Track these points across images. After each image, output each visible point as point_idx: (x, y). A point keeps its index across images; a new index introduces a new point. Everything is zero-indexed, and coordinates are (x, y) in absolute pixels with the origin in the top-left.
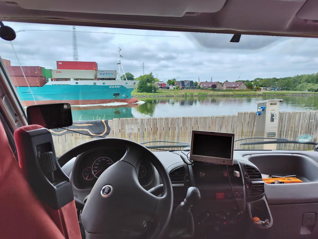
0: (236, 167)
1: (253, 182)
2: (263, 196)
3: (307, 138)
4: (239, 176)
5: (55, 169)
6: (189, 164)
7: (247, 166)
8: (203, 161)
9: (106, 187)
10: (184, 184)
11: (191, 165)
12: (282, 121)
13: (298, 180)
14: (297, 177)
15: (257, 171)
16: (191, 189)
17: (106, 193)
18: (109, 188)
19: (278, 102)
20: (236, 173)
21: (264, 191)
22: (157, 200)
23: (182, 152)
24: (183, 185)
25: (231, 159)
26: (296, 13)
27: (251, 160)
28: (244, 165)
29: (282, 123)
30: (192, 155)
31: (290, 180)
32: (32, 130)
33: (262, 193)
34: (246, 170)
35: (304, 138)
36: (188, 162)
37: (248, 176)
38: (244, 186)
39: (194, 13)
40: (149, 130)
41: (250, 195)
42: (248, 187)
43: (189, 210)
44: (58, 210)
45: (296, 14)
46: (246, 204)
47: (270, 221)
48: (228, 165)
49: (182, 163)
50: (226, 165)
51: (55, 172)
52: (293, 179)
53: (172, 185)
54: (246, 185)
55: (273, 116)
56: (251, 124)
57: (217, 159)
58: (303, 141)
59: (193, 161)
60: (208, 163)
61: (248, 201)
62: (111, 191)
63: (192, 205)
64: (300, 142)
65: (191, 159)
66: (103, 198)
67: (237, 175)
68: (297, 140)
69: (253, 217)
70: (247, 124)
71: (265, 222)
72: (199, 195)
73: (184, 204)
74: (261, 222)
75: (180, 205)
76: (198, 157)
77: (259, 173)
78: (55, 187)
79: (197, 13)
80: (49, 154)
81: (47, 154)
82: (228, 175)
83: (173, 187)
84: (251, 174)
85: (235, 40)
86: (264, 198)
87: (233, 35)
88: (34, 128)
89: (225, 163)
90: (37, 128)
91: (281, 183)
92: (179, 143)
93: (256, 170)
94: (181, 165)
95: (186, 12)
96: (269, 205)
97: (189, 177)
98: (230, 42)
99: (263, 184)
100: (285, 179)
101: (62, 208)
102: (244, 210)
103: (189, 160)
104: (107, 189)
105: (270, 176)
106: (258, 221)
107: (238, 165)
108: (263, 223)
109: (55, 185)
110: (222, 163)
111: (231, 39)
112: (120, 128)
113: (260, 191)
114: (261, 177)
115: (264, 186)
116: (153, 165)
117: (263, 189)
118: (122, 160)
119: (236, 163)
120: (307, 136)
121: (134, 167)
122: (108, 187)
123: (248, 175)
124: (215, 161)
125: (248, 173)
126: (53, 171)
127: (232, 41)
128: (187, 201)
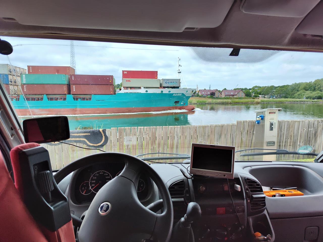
0: (237, 180)
1: (254, 196)
2: (264, 210)
3: (307, 149)
4: (240, 190)
5: (53, 188)
6: (189, 178)
7: (248, 179)
8: (203, 174)
9: (104, 205)
10: (184, 199)
11: (191, 179)
12: (281, 130)
13: (299, 192)
14: (298, 189)
15: (258, 185)
16: (191, 205)
17: (105, 211)
18: (107, 206)
19: (276, 111)
20: (237, 187)
21: (265, 205)
22: (157, 217)
23: (181, 165)
24: (182, 199)
25: (232, 173)
26: (294, 29)
27: (252, 172)
28: (245, 179)
29: (281, 132)
30: (192, 168)
31: (291, 192)
32: (29, 148)
33: (263, 208)
34: (247, 184)
35: (304, 149)
36: (189, 176)
37: (249, 190)
38: (245, 200)
39: (194, 28)
40: (147, 140)
41: (251, 209)
42: (249, 201)
43: (190, 226)
44: (55, 233)
45: (296, 29)
46: (248, 219)
47: (272, 237)
48: (229, 179)
49: (182, 177)
50: (226, 179)
51: (52, 192)
52: (294, 192)
53: (172, 200)
54: (248, 199)
55: (272, 124)
56: (250, 133)
57: (217, 173)
58: (303, 152)
59: (193, 175)
60: (208, 177)
61: (249, 215)
62: (109, 209)
63: (192, 221)
64: (300, 153)
65: (191, 172)
66: (102, 216)
67: (238, 189)
68: (297, 151)
69: (255, 232)
70: (247, 133)
71: (267, 237)
72: (200, 211)
73: (184, 220)
74: (263, 237)
75: (180, 221)
76: (198, 171)
77: (260, 186)
78: (52, 208)
79: (197, 28)
80: (46, 173)
81: (44, 174)
82: (229, 189)
83: (173, 202)
84: (252, 188)
85: (234, 54)
86: (265, 212)
87: (232, 49)
88: (31, 146)
89: (226, 176)
90: (34, 146)
91: (282, 195)
92: (178, 154)
93: (257, 183)
94: (181, 179)
95: (186, 27)
96: (270, 219)
97: (188, 191)
98: (229, 55)
99: (264, 198)
100: (286, 191)
101: (60, 230)
102: (246, 225)
103: (189, 174)
104: (105, 207)
105: (271, 188)
106: (260, 236)
107: (239, 178)
108: (265, 238)
109: (51, 206)
110: (223, 177)
111: (231, 52)
112: (118, 138)
113: (261, 205)
114: (261, 190)
115: (265, 200)
116: (152, 180)
117: (265, 203)
118: (120, 176)
119: (237, 177)
120: (307, 147)
121: (133, 182)
122: (106, 204)
123: (249, 188)
124: (216, 174)
125: (249, 187)
126: (51, 190)
127: (231, 54)
128: (187, 217)
